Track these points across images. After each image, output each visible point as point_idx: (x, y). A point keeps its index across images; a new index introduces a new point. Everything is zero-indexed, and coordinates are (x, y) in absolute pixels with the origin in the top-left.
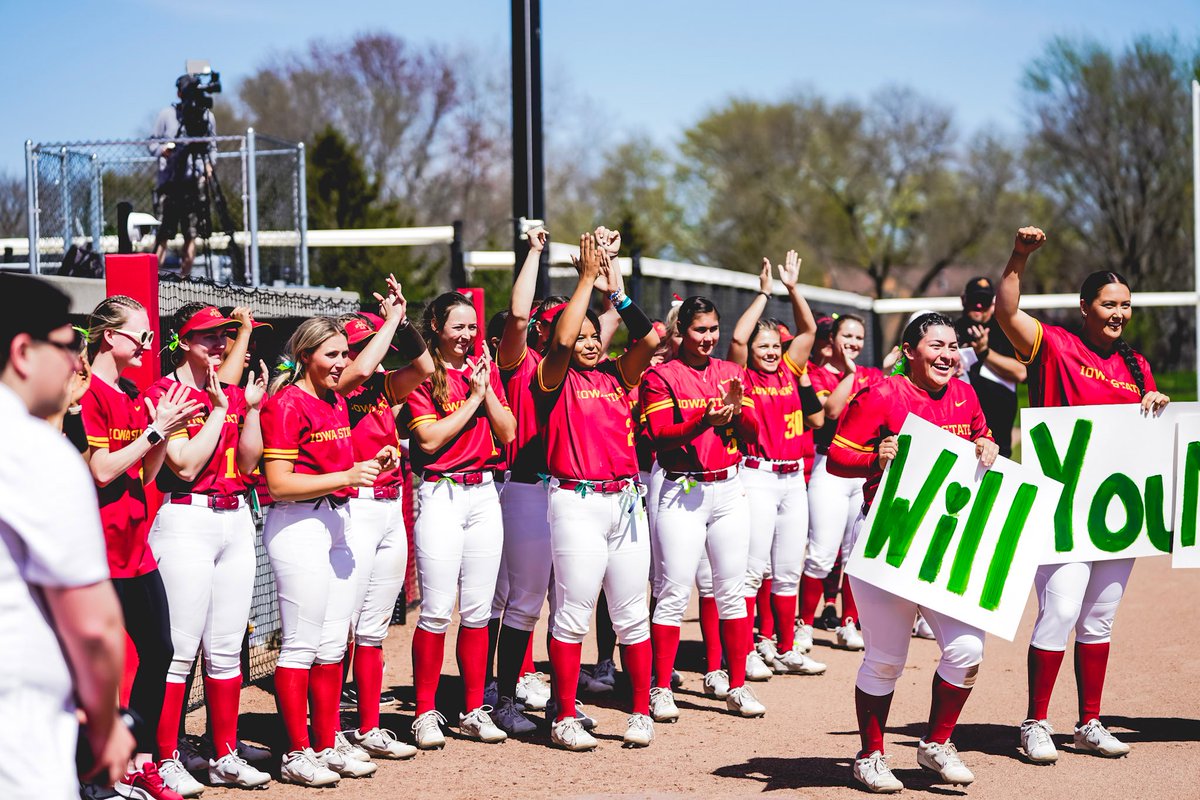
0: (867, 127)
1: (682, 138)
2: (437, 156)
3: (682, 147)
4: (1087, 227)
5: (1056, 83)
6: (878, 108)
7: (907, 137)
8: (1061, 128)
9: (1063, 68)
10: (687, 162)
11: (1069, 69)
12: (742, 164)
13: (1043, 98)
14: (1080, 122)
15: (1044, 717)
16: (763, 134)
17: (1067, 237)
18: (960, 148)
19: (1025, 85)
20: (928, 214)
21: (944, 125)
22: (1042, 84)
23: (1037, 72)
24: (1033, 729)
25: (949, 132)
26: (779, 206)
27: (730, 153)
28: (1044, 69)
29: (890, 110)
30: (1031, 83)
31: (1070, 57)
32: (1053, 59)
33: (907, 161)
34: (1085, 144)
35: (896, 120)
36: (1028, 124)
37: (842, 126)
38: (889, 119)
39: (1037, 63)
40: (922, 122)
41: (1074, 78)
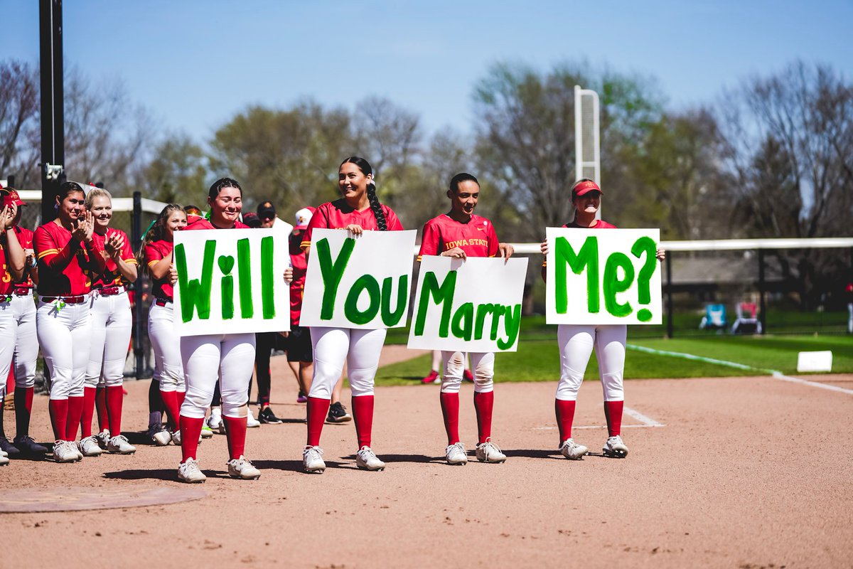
0: (353, 128)
1: (212, 137)
2: (20, 150)
3: (212, 143)
4: (522, 208)
5: (499, 97)
6: (362, 114)
7: (383, 136)
8: (503, 131)
9: (504, 85)
10: (216, 156)
11: (508, 87)
12: (258, 156)
13: (490, 108)
14: (518, 127)
15: (317, 444)
16: (274, 135)
17: (507, 214)
18: (425, 145)
19: (475, 99)
20: (401, 196)
21: (413, 127)
22: (488, 98)
23: (484, 89)
24: (310, 452)
25: (416, 132)
26: (286, 191)
27: (249, 147)
28: (488, 86)
29: (371, 116)
30: (479, 97)
31: (508, 77)
32: (496, 79)
33: (383, 154)
34: (522, 144)
35: (376, 123)
36: (478, 129)
37: (335, 128)
38: (369, 123)
39: (483, 81)
40: (396, 125)
41: (512, 93)
